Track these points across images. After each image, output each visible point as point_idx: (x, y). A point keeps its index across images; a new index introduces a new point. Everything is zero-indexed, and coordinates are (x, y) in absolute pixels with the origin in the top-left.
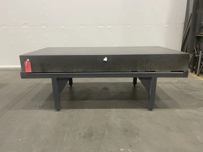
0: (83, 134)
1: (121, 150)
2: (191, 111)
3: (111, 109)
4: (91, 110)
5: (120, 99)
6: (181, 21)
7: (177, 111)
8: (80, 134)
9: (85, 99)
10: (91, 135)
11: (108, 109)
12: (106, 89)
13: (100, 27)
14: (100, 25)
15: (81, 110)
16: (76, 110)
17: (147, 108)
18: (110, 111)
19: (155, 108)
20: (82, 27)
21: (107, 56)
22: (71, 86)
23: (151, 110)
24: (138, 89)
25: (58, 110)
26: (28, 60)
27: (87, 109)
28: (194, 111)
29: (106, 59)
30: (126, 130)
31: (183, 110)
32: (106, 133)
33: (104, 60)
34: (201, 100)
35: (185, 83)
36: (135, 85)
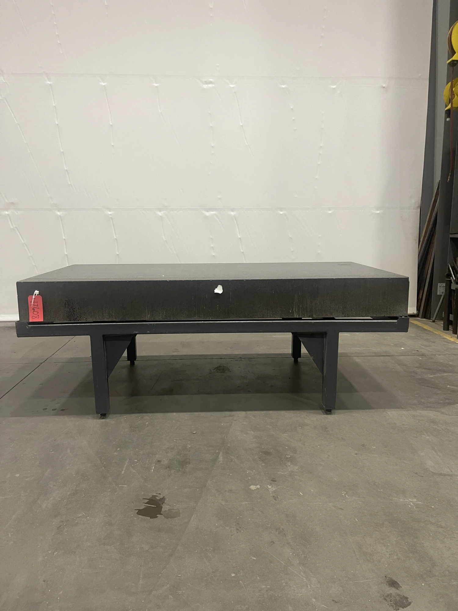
0: (165, 462)
1: (253, 487)
2: (424, 413)
3: (233, 413)
4: (185, 416)
5: (258, 391)
6: (413, 201)
7: (392, 414)
8: (159, 461)
9: (170, 392)
10: (184, 463)
11: (227, 413)
12: (222, 369)
13: (207, 214)
14: (208, 210)
15: (159, 415)
16: (147, 417)
17: (321, 408)
18: (230, 416)
19: (340, 408)
20: (160, 214)
21: (223, 283)
22: (132, 364)
23: (328, 411)
24: (304, 368)
25: (104, 416)
26: (37, 292)
27: (175, 414)
28: (431, 414)
29: (219, 290)
30: (267, 453)
31: (404, 412)
32: (221, 458)
33: (216, 291)
34: (453, 391)
35: (423, 355)
36: (296, 361)
